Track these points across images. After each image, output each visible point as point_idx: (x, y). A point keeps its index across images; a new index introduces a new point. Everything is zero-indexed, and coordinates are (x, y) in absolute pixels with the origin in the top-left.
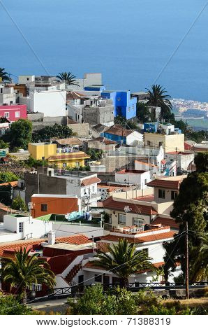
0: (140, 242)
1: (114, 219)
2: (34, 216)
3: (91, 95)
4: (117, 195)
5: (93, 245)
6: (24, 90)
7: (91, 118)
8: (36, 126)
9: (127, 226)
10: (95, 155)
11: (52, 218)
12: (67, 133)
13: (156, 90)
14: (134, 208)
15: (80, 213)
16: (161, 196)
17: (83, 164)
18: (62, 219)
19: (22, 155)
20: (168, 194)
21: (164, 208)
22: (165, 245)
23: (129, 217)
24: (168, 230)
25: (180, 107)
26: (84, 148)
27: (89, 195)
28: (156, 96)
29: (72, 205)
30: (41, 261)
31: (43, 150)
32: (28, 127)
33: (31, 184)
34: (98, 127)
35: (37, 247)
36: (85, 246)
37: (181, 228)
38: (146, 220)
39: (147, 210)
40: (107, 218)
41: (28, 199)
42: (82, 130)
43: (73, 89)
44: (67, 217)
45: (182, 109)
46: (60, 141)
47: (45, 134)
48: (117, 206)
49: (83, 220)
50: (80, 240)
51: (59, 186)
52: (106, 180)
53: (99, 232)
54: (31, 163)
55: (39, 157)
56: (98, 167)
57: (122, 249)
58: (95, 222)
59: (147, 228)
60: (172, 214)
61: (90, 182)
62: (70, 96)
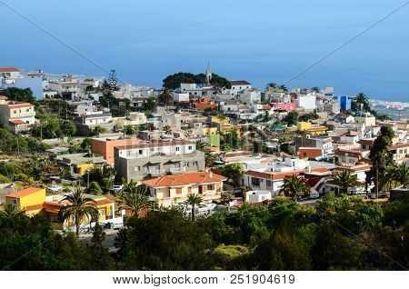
0: (353, 171)
1: (340, 160)
2: (300, 158)
3: (328, 98)
4: (342, 148)
5: (330, 173)
6: (294, 96)
7: (328, 109)
8: (301, 114)
9: (347, 163)
10: (331, 128)
11: (309, 160)
12: (316, 117)
13: (361, 95)
14: (350, 154)
15: (323, 157)
16: (364, 148)
17: (324, 132)
18: (315, 160)
19: (294, 128)
20: (367, 147)
21: (365, 154)
22: (366, 173)
23: (347, 159)
24: (367, 165)
25: (373, 103)
26: (325, 124)
27: (328, 148)
28: (361, 98)
29: (319, 153)
30: (303, 181)
31: (305, 126)
32: (297, 114)
33: (298, 142)
34: (332, 114)
35: (302, 174)
36: (326, 173)
37: (374, 164)
38: (356, 160)
39: (356, 155)
40: (337, 159)
41: (297, 150)
42: (324, 116)
43: (319, 95)
44: (317, 158)
45: (374, 105)
46: (314, 121)
47: (305, 118)
48: (342, 153)
49: (325, 160)
50: (323, 170)
51: (312, 143)
52: (336, 140)
53: (333, 166)
54: (298, 132)
55: (302, 129)
56: (331, 134)
57: (344, 174)
58: (331, 161)
59: (356, 164)
60: (369, 157)
61: (328, 141)
62: (318, 99)
